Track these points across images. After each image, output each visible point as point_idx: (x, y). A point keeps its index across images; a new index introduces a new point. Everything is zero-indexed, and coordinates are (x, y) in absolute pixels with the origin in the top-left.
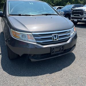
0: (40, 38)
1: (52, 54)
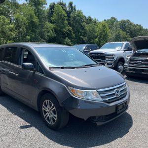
0: (105, 95)
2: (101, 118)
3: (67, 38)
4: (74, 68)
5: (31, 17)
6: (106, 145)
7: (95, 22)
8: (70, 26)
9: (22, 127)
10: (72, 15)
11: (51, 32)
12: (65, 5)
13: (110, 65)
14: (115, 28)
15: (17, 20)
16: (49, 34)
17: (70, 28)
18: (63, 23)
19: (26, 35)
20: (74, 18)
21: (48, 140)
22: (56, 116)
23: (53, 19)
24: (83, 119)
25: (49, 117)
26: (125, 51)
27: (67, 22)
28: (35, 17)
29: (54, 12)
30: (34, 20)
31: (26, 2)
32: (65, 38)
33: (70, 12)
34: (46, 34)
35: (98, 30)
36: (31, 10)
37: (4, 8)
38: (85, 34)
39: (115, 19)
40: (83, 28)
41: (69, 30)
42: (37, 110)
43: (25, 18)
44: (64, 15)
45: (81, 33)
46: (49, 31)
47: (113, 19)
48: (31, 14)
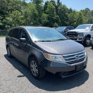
1: (77, 70)
2: (65, 73)
3: (56, 23)
4: (50, 41)
5: (34, 10)
6: (67, 90)
7: (74, 12)
8: (58, 15)
9: (19, 76)
10: (59, 8)
11: (46, 19)
12: (54, 2)
13: (80, 39)
14: (88, 15)
15: (26, 13)
16: (44, 21)
17: (58, 16)
18: (53, 13)
19: (31, 22)
20: (61, 10)
21: (32, 85)
22: (37, 71)
23: (47, 11)
24: (53, 73)
25: (34, 71)
26: (91, 30)
27: (56, 13)
28: (36, 10)
29: (47, 7)
30: (35, 12)
31: (31, 2)
32: (54, 23)
33: (58, 6)
34: (43, 21)
35: (76, 17)
36: (34, 6)
37: (18, 6)
38: (67, 20)
39: (88, 9)
40: (66, 16)
41: (57, 18)
42: (28, 66)
43: (30, 12)
44: (53, 8)
45: (65, 19)
46: (44, 19)
47: (87, 10)
48: (33, 9)
